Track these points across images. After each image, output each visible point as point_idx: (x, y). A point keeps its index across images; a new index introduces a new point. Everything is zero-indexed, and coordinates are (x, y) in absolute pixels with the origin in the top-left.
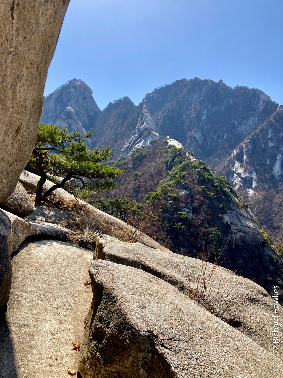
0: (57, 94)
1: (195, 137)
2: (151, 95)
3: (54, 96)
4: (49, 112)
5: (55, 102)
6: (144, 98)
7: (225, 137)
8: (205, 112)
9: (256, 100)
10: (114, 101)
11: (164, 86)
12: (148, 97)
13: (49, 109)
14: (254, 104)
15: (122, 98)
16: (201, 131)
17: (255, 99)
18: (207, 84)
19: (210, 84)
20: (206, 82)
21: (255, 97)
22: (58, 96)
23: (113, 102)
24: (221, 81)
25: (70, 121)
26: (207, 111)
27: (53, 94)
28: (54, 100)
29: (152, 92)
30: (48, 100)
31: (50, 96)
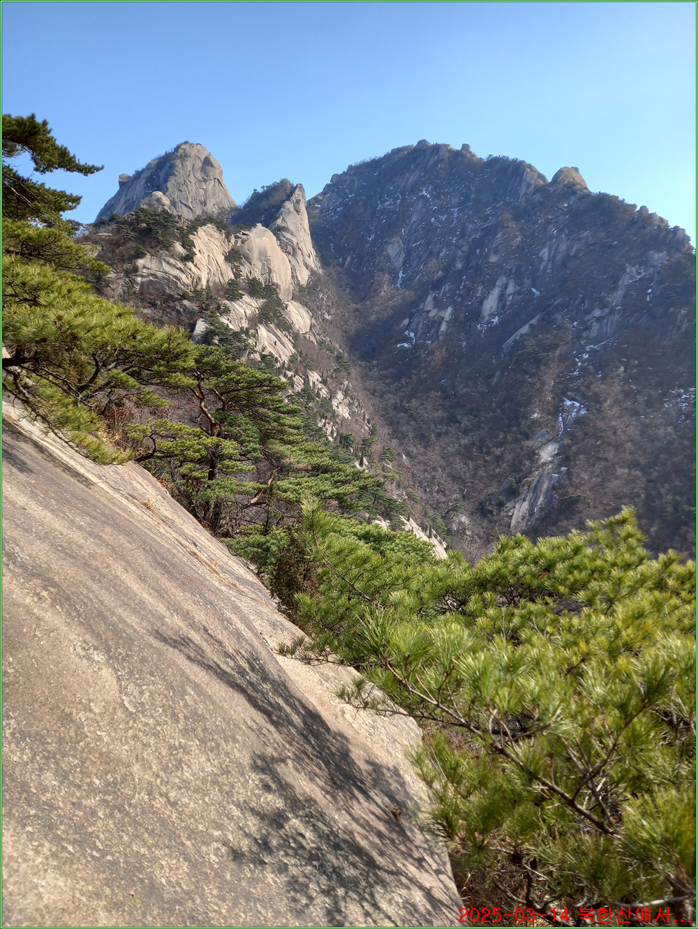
0: (150, 171)
1: (387, 253)
2: (340, 178)
3: (145, 175)
5: (144, 186)
6: (327, 185)
8: (419, 208)
9: (516, 183)
10: (263, 187)
11: (368, 160)
12: (334, 181)
14: (511, 190)
15: (278, 181)
16: (401, 244)
17: (514, 182)
18: (438, 152)
19: (442, 152)
20: (437, 148)
21: (516, 177)
22: (151, 174)
23: (260, 190)
24: (465, 147)
26: (422, 206)
27: (143, 171)
28: (143, 181)
29: (345, 173)
30: (133, 181)
31: (138, 175)
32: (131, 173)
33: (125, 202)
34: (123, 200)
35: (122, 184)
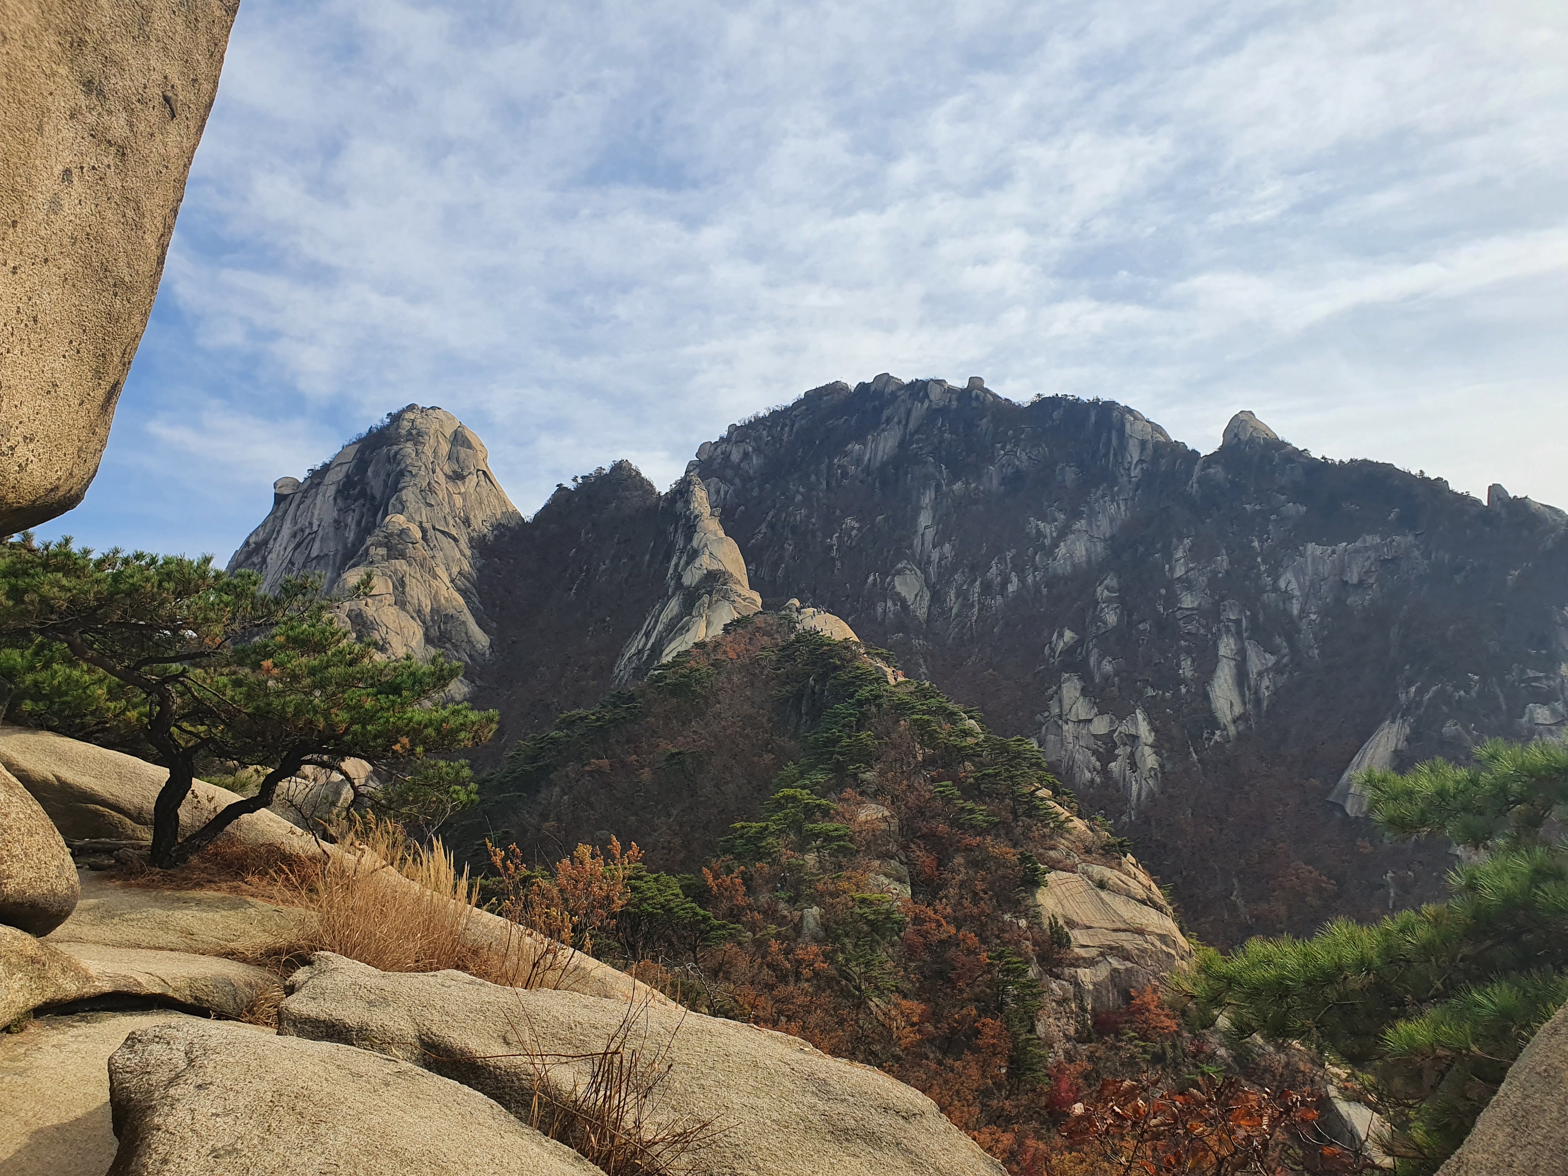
0: (345, 468)
1: (898, 594)
2: (716, 449)
3: (336, 476)
4: (314, 539)
5: (335, 499)
6: (691, 463)
7: (1011, 588)
8: (927, 500)
9: (1114, 441)
11: (763, 412)
12: (705, 457)
13: (315, 528)
14: (1107, 455)
15: (607, 465)
16: (918, 572)
17: (1109, 440)
18: (927, 396)
19: (935, 394)
20: (919, 389)
21: (1110, 433)
22: (347, 476)
23: (571, 485)
24: (975, 383)
25: (400, 565)
26: (933, 496)
27: (326, 468)
28: (332, 490)
29: (721, 438)
30: (306, 491)
31: (318, 476)
32: (301, 476)
33: (294, 535)
34: (287, 530)
35: (279, 499)
